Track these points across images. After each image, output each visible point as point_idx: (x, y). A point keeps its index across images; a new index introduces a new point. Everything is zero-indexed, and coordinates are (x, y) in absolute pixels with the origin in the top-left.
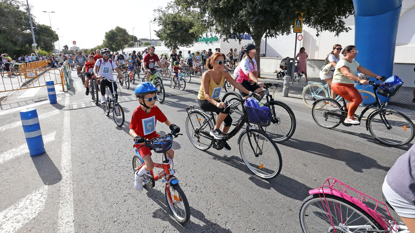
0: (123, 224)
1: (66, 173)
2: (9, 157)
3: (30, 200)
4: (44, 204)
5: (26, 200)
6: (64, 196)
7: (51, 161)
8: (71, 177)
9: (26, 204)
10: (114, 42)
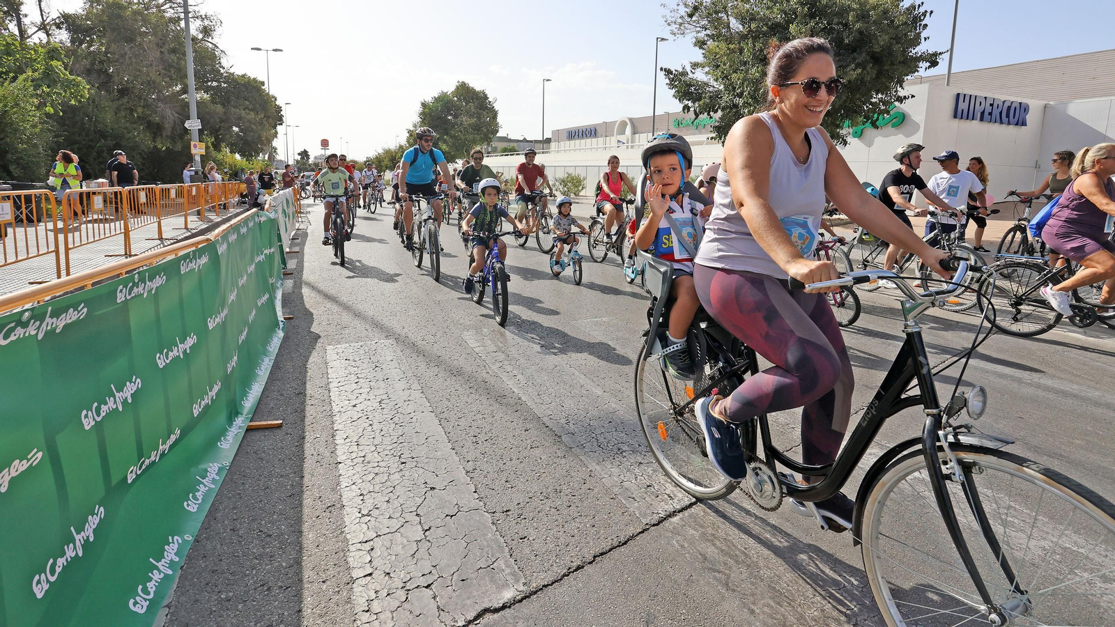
10: (447, 134)
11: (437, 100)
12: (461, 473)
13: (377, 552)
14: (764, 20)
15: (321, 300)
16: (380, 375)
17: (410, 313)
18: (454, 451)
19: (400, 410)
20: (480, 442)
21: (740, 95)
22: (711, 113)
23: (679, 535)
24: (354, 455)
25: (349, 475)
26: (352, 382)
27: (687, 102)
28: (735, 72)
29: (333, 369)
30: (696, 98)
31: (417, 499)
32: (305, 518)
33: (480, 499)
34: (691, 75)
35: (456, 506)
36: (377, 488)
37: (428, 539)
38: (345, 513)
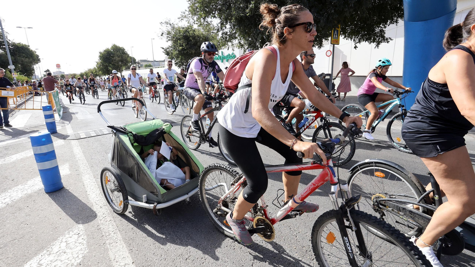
0: (198, 260)
1: (100, 209)
2: (17, 196)
3: (66, 243)
4: (85, 246)
5: (60, 243)
6: (109, 235)
7: (75, 197)
8: (109, 213)
9: (62, 248)
10: (111, 64)
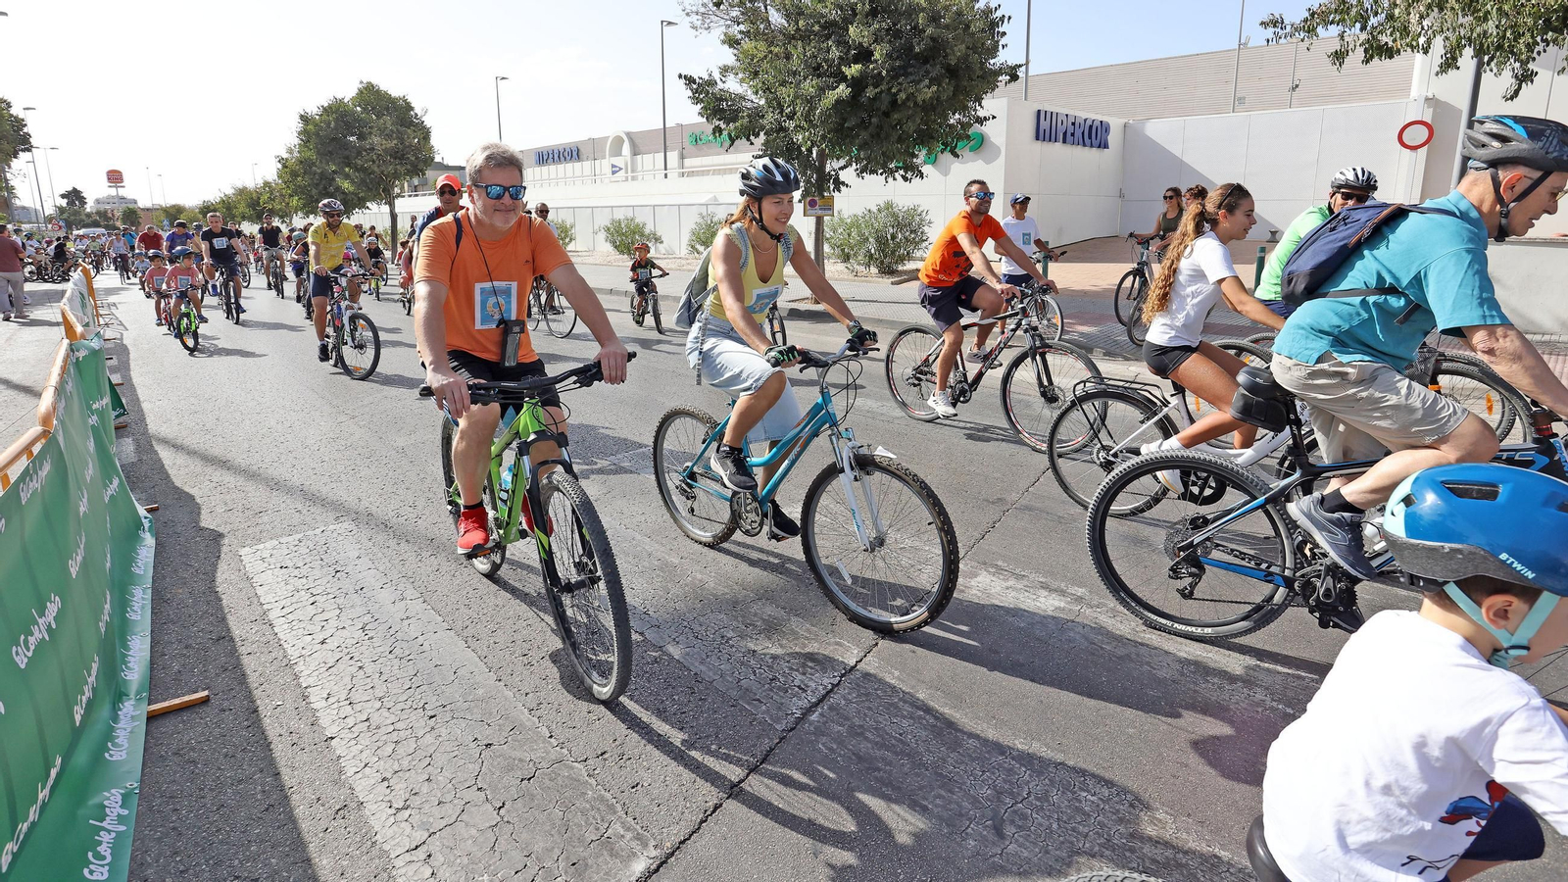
10: (348, 165)
11: (327, 110)
12: (523, 713)
13: (438, 859)
14: (817, 17)
15: (199, 469)
16: (347, 585)
17: (362, 474)
18: (502, 683)
19: (399, 636)
20: (534, 662)
21: (791, 117)
22: (752, 138)
23: (823, 736)
24: (350, 722)
25: (353, 754)
26: (304, 603)
27: (717, 123)
28: (783, 83)
29: (265, 588)
30: (731, 116)
31: (471, 766)
32: (307, 837)
33: (561, 745)
34: (720, 85)
35: (531, 763)
36: (405, 763)
37: (505, 819)
38: (368, 813)
